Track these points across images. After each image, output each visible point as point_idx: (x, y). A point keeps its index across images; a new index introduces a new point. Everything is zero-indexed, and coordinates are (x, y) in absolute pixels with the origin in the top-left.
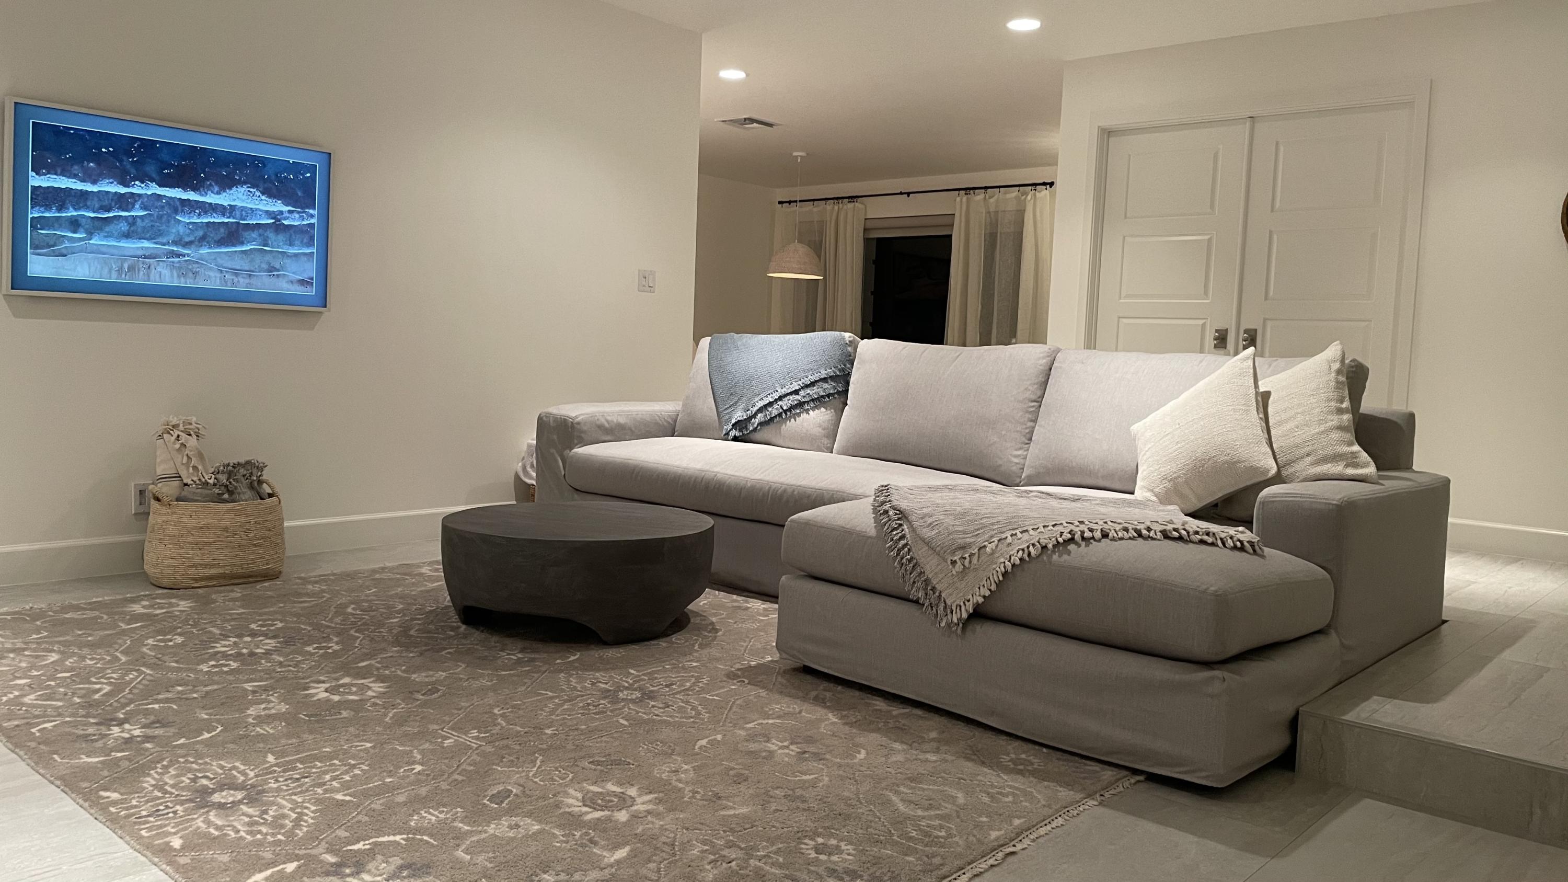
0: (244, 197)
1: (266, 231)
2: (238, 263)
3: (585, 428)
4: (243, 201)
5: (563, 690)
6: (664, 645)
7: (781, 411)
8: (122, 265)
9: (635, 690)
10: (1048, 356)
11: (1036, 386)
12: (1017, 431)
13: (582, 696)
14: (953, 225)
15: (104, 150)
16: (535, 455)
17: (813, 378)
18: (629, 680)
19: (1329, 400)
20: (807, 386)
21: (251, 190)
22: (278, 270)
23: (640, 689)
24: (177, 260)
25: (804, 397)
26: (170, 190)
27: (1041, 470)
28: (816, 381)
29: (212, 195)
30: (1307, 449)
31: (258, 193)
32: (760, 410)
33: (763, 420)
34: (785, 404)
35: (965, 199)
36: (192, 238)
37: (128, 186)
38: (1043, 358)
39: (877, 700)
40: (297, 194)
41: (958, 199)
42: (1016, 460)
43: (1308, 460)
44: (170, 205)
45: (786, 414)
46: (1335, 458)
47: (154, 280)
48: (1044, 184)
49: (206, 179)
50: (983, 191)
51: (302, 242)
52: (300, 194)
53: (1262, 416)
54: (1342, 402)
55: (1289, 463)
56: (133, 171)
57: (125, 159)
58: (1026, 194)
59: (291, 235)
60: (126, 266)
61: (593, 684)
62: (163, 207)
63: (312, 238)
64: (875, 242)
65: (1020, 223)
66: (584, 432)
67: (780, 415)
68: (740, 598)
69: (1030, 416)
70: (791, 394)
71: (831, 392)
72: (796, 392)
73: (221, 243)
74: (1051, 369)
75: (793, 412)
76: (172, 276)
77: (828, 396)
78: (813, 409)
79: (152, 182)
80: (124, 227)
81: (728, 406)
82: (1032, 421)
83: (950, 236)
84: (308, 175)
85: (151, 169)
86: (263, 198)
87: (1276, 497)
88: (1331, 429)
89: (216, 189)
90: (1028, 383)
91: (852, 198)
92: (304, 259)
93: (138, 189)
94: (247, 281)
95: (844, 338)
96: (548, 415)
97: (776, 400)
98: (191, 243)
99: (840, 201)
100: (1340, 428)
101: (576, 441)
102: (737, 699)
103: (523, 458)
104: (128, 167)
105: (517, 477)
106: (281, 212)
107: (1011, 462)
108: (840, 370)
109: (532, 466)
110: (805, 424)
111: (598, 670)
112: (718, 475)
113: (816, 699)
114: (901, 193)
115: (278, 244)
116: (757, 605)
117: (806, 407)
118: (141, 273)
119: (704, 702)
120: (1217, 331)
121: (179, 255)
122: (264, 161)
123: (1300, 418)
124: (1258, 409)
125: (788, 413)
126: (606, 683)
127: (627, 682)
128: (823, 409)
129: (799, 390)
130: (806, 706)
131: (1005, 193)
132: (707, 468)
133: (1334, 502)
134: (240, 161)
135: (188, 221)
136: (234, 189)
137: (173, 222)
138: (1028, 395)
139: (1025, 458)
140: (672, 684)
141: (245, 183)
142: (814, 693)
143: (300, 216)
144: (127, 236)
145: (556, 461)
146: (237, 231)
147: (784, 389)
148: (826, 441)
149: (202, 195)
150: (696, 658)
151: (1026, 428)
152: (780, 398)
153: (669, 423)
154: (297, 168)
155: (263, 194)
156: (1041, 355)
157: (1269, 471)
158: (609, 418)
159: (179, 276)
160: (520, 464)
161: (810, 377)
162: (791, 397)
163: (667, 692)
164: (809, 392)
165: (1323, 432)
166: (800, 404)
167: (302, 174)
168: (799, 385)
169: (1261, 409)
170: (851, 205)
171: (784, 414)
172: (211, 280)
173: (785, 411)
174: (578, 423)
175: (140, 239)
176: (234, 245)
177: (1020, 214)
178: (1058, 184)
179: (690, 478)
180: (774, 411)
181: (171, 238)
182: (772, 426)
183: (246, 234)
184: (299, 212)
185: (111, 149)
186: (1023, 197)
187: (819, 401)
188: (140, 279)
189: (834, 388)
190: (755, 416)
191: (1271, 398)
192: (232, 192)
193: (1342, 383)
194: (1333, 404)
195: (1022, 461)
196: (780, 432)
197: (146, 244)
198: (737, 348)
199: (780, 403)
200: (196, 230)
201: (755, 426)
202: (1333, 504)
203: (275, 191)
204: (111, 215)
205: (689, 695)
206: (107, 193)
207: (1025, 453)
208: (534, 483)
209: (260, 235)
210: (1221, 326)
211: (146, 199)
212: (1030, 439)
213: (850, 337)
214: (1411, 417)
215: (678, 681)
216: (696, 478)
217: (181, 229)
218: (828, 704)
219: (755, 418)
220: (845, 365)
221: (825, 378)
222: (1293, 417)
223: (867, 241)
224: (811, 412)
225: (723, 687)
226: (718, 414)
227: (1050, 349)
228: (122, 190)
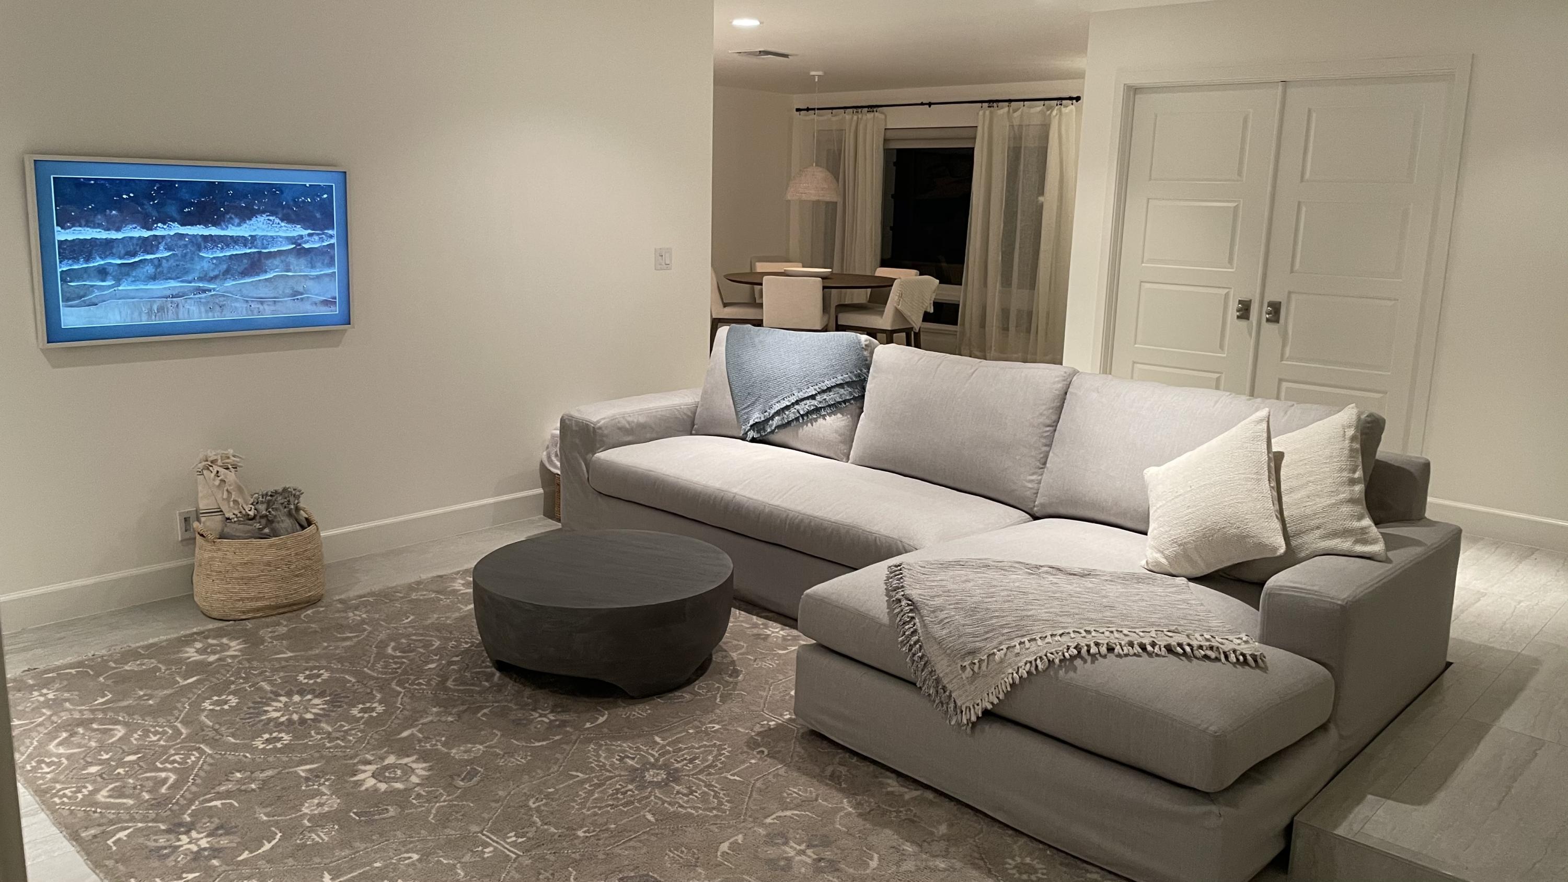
0: (265, 226)
1: (287, 257)
2: (264, 292)
3: (606, 432)
4: (263, 230)
5: (592, 770)
6: (688, 696)
7: (798, 415)
8: (151, 307)
9: (660, 768)
10: (1064, 380)
11: (1051, 411)
12: (1032, 456)
13: (611, 778)
14: (975, 138)
15: (125, 196)
16: (558, 445)
17: (828, 383)
18: (655, 753)
19: (1341, 470)
20: (824, 391)
21: (271, 218)
22: (302, 294)
23: (666, 766)
24: (203, 295)
25: (820, 402)
26: (192, 228)
27: (1054, 500)
28: (832, 387)
29: (233, 228)
30: (1316, 522)
31: (277, 221)
32: (778, 413)
33: (780, 423)
34: (803, 408)
35: (988, 112)
36: (216, 272)
37: (151, 230)
38: (1058, 382)
39: (889, 778)
40: (316, 216)
41: (981, 113)
42: (1030, 485)
43: (1318, 533)
44: (192, 242)
45: (803, 419)
46: (1345, 533)
47: (183, 318)
48: (1071, 99)
49: (227, 212)
50: (1007, 104)
51: (323, 263)
52: (318, 215)
53: (1273, 484)
54: (1354, 472)
55: (1299, 533)
56: (155, 213)
57: (145, 202)
58: (1051, 108)
59: (312, 259)
60: (155, 308)
61: (621, 759)
62: (186, 246)
63: (332, 258)
64: (895, 151)
65: (1045, 137)
66: (606, 436)
67: (797, 419)
68: (760, 621)
69: (1044, 441)
70: (807, 398)
71: (848, 398)
72: (813, 397)
73: (244, 274)
74: (1066, 393)
75: (810, 417)
76: (200, 312)
77: (845, 402)
78: (830, 414)
79: (173, 222)
80: (150, 269)
81: (746, 405)
82: (1046, 445)
83: (973, 149)
84: (325, 196)
85: (172, 210)
86: (283, 224)
87: (1281, 590)
88: (1342, 502)
89: (237, 221)
90: (1044, 407)
91: (872, 108)
92: (327, 279)
93: (161, 230)
94: (273, 308)
95: (859, 342)
96: (571, 418)
97: (793, 404)
98: (216, 277)
99: (860, 110)
100: (1352, 501)
101: (598, 446)
102: (757, 780)
103: (548, 448)
104: (150, 209)
105: (542, 464)
106: (301, 237)
107: (1025, 487)
108: (855, 376)
109: (556, 455)
110: (822, 430)
111: (625, 739)
112: (737, 497)
113: (832, 777)
114: (922, 104)
115: (300, 268)
116: (776, 631)
117: (823, 413)
118: (170, 312)
119: (728, 785)
120: (1240, 302)
121: (204, 291)
122: (280, 188)
123: (1311, 487)
124: (1269, 477)
125: (805, 418)
126: (633, 759)
127: (653, 756)
128: (839, 415)
129: (816, 394)
130: (823, 790)
131: (1030, 107)
132: (725, 487)
133: (1339, 602)
134: (258, 191)
135: (211, 256)
136: (254, 219)
137: (196, 259)
138: (1042, 420)
139: (1039, 483)
140: (695, 758)
141: (263, 212)
142: (829, 770)
143: (320, 238)
144: (154, 278)
145: (580, 464)
146: (259, 260)
147: (801, 393)
148: (843, 447)
149: (223, 229)
150: (719, 717)
151: (1041, 453)
152: (797, 402)
153: (688, 416)
154: (315, 190)
155: (282, 220)
156: (1057, 379)
157: (1276, 549)
158: (630, 419)
159: (206, 312)
160: (545, 453)
161: (827, 382)
162: (808, 402)
163: (689, 771)
164: (825, 397)
165: (1334, 505)
166: (817, 410)
167: (318, 196)
168: (815, 390)
169: (1273, 477)
170: (870, 115)
171: (801, 419)
172: (238, 311)
173: (802, 416)
174: (600, 428)
175: (167, 279)
176: (258, 274)
177: (1045, 129)
178: (1084, 99)
179: (710, 497)
180: (791, 414)
181: (196, 275)
182: (788, 429)
183: (269, 262)
184: (318, 234)
185: (132, 195)
186: (1049, 112)
187: (835, 407)
188: (169, 319)
189: (851, 393)
190: (772, 418)
191: (1284, 461)
192: (251, 222)
193: (1356, 450)
194: (1345, 474)
195: (1036, 486)
196: (797, 435)
197: (173, 284)
198: (753, 345)
199: (796, 407)
200: (220, 263)
201: (773, 428)
202: (1338, 605)
203: (293, 217)
204: (137, 259)
205: (710, 774)
206: (131, 238)
207: (1040, 478)
208: (559, 472)
209: (282, 261)
210: (1245, 297)
211: (169, 240)
212: (1045, 463)
213: (866, 341)
214: (1427, 466)
215: (702, 753)
216: (716, 497)
217: (205, 265)
218: (843, 786)
219: (773, 420)
220: (861, 370)
221: (841, 384)
222: (1302, 486)
223: (887, 151)
224: (827, 418)
225: (743, 762)
226: (737, 413)
227: (1065, 373)
228: (146, 234)
